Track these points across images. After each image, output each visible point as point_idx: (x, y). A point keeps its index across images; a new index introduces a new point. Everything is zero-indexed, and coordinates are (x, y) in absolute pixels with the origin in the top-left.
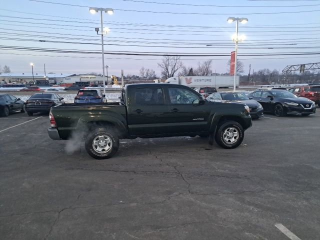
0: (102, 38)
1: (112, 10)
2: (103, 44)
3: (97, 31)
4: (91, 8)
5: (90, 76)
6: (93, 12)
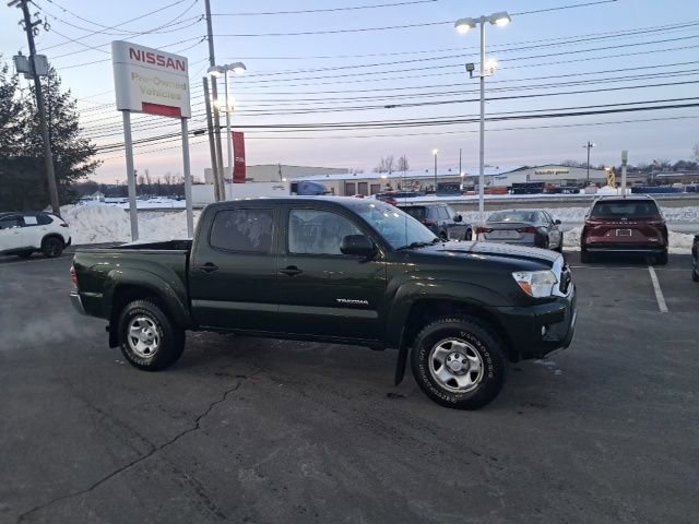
0: (482, 86)
1: (505, 15)
2: (482, 100)
3: (471, 71)
4: (458, 23)
5: (555, 170)
6: (464, 29)
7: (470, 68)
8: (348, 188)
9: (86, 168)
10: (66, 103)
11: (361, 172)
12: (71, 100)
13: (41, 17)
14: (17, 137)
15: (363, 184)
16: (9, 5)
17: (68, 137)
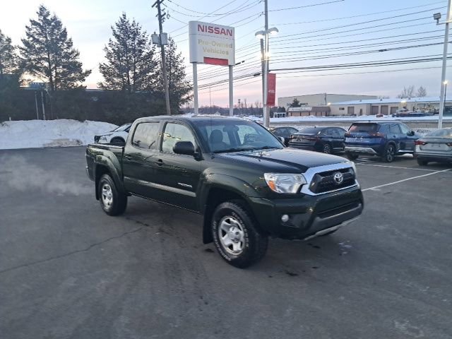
0: (446, 32)
2: (446, 43)
3: (438, 19)
7: (437, 17)
8: (373, 110)
9: (188, 98)
10: (179, 60)
11: (388, 98)
12: (181, 58)
13: (165, 11)
14: (154, 80)
15: (384, 107)
16: (153, 6)
17: (179, 79)
